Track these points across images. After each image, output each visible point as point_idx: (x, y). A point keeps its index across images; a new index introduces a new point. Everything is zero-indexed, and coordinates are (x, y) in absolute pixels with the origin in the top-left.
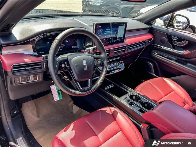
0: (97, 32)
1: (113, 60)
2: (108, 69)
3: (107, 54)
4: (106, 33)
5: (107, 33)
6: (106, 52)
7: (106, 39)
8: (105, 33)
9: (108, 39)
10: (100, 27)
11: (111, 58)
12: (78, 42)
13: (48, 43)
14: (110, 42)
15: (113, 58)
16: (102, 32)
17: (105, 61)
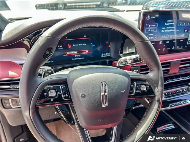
0: (146, 28)
1: (176, 80)
2: (166, 99)
3: (163, 71)
4: (165, 30)
5: (167, 31)
6: (161, 66)
7: (164, 42)
8: (163, 31)
9: (168, 42)
10: (152, 17)
11: (172, 78)
12: (112, 46)
13: (60, 47)
14: (173, 48)
15: (177, 77)
16: (157, 28)
17: (157, 87)
